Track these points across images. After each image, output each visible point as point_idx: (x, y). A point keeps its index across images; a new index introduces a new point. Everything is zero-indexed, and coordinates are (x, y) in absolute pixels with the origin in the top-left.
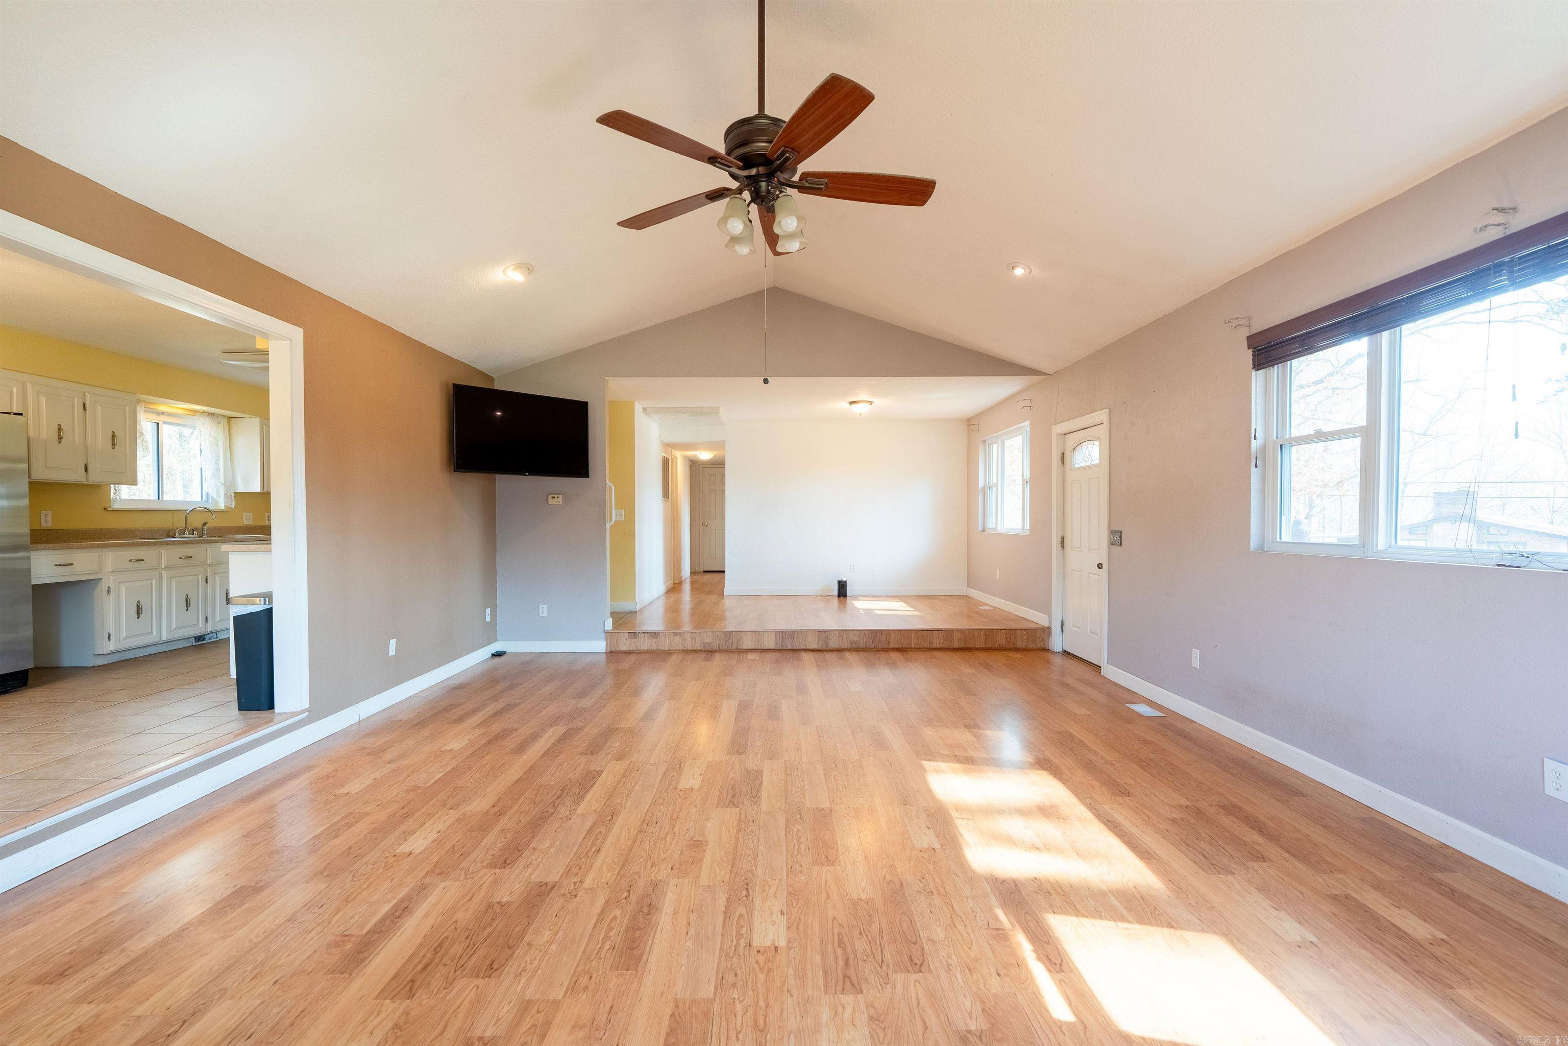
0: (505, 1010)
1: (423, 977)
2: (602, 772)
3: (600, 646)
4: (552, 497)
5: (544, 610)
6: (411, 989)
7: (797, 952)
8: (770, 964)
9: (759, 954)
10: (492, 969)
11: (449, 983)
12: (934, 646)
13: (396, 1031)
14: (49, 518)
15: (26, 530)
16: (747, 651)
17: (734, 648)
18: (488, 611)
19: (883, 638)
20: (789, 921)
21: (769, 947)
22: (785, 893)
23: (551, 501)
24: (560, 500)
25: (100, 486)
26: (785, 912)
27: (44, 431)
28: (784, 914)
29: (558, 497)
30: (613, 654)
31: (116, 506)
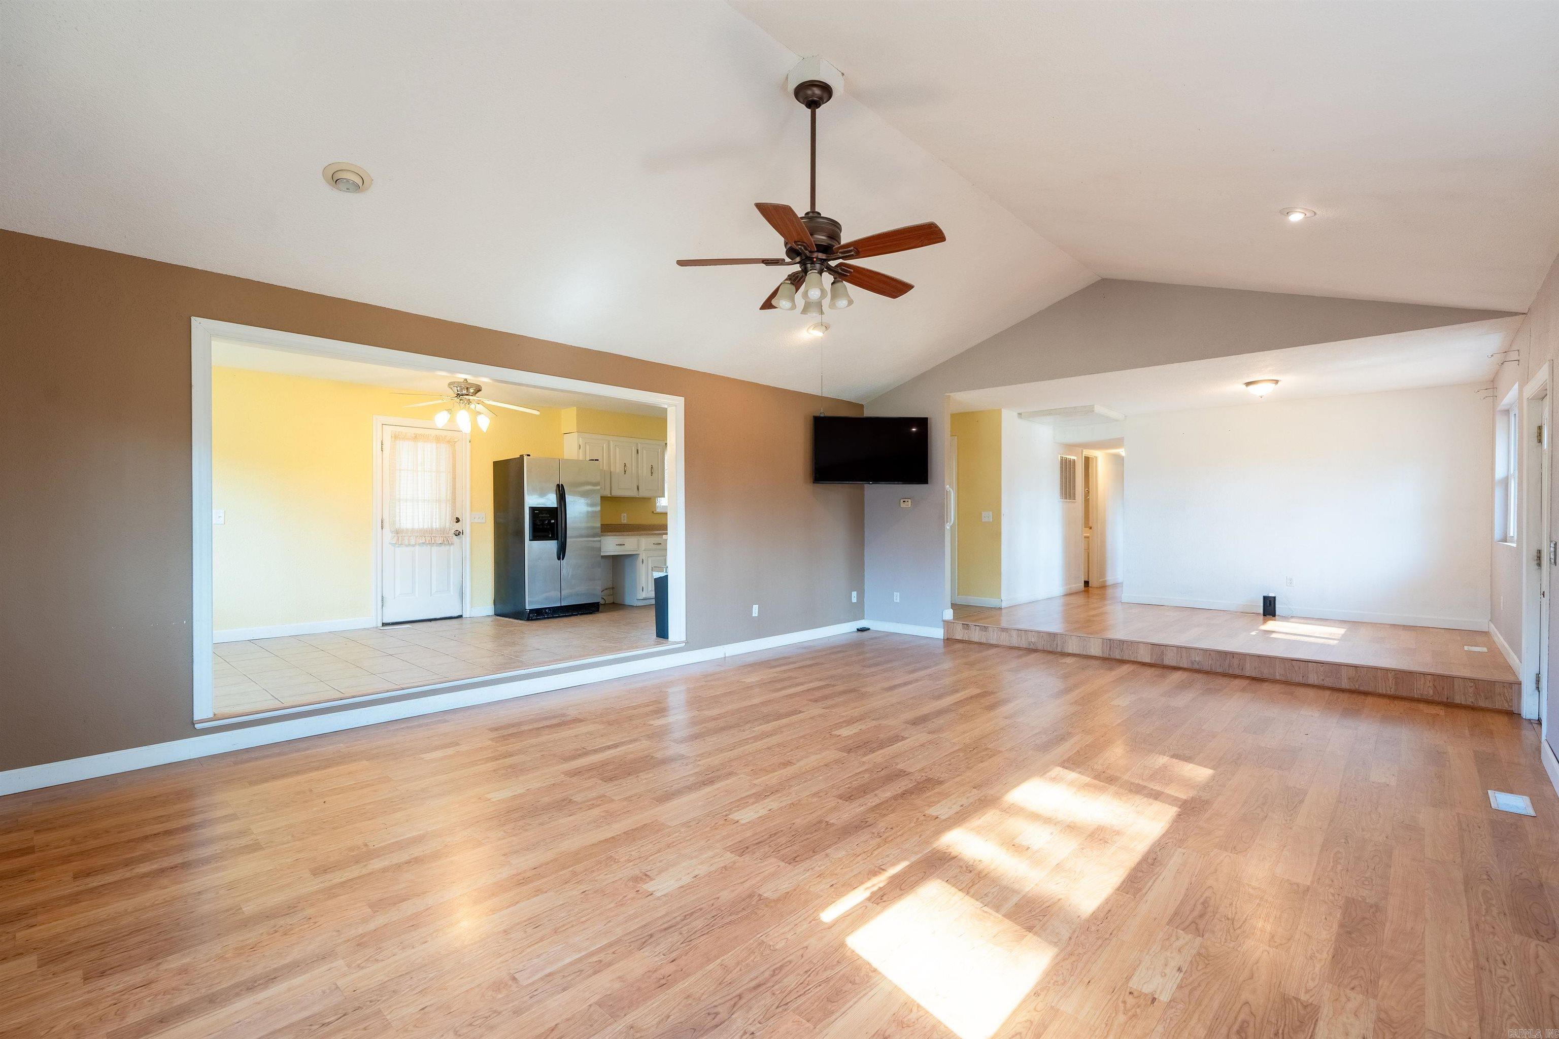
0: (784, 887)
1: (754, 847)
2: (907, 738)
3: (938, 633)
4: (904, 501)
5: (897, 597)
6: (743, 852)
7: (1178, 1014)
8: (1138, 1010)
9: (1131, 996)
10: (794, 860)
11: (765, 857)
12: (1311, 682)
13: (723, 869)
14: (626, 518)
15: (599, 525)
16: (1069, 655)
17: (1059, 650)
18: (854, 594)
19: (1235, 662)
20: (1185, 980)
21: (1146, 995)
22: (1194, 952)
23: (903, 505)
24: (909, 504)
25: (650, 498)
26: (1184, 970)
27: (618, 468)
28: (1181, 971)
29: (907, 501)
30: (949, 641)
31: (658, 510)
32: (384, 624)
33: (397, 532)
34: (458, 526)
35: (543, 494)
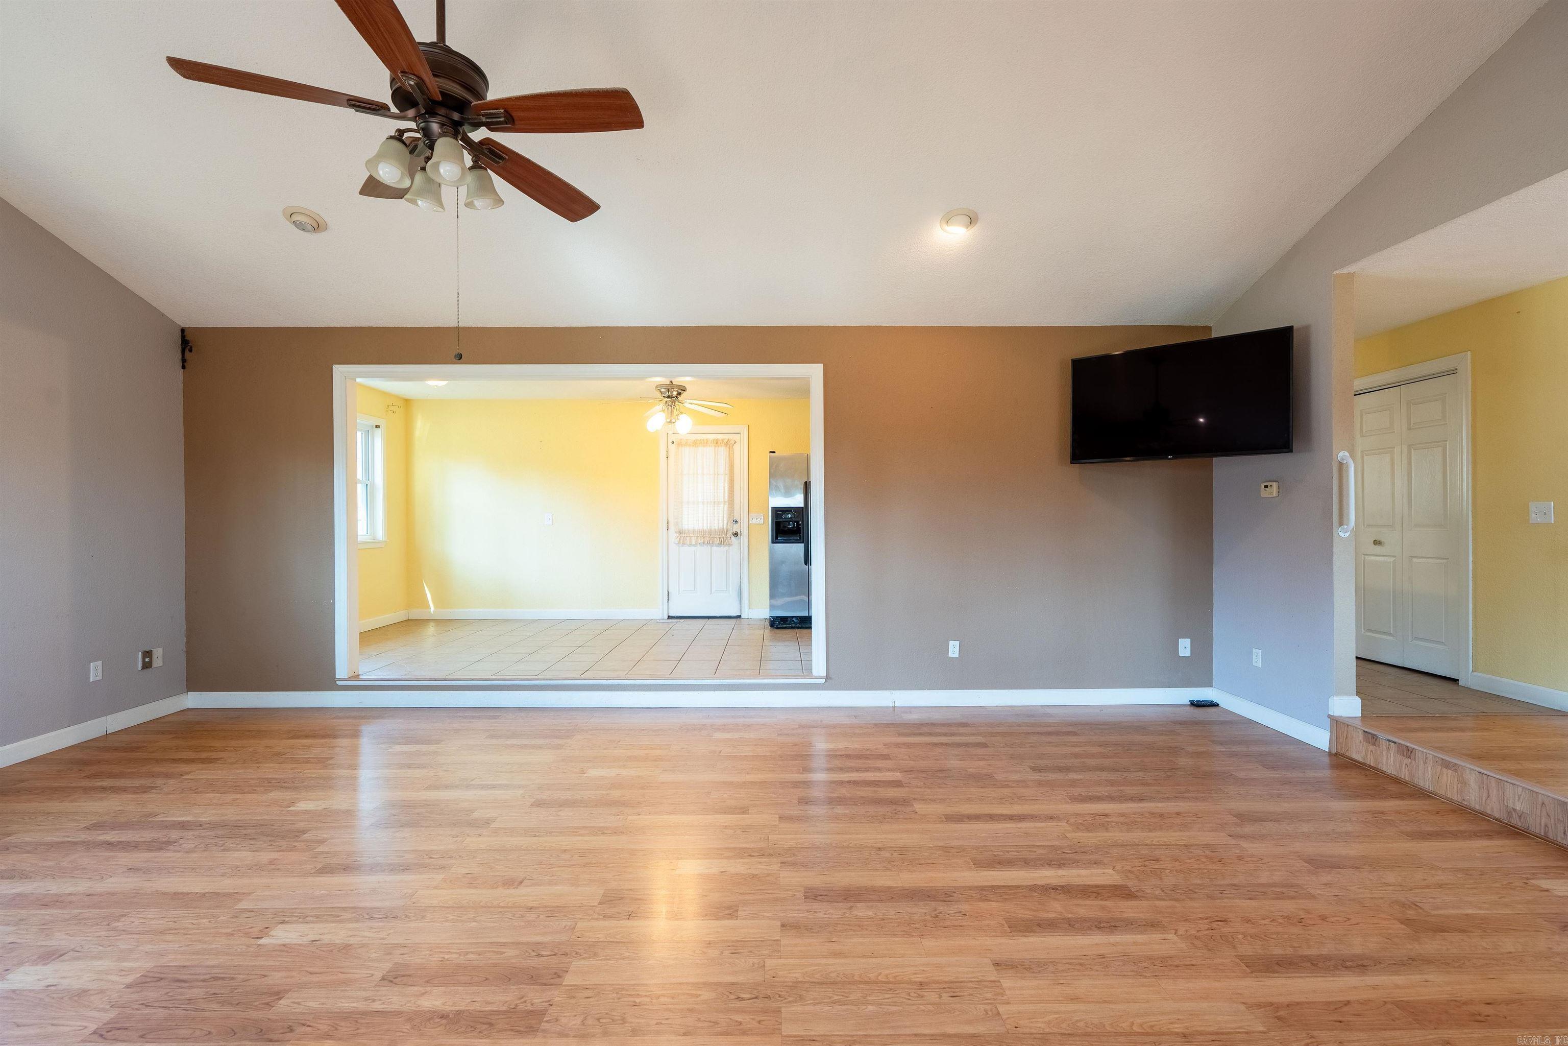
3: (1322, 739)
4: (1266, 486)
5: (1257, 658)
18: (1184, 642)
23: (1264, 493)
24: (1274, 490)
29: (1271, 486)
30: (1338, 758)
32: (669, 617)
33: (680, 532)
34: (736, 528)
35: (788, 493)
